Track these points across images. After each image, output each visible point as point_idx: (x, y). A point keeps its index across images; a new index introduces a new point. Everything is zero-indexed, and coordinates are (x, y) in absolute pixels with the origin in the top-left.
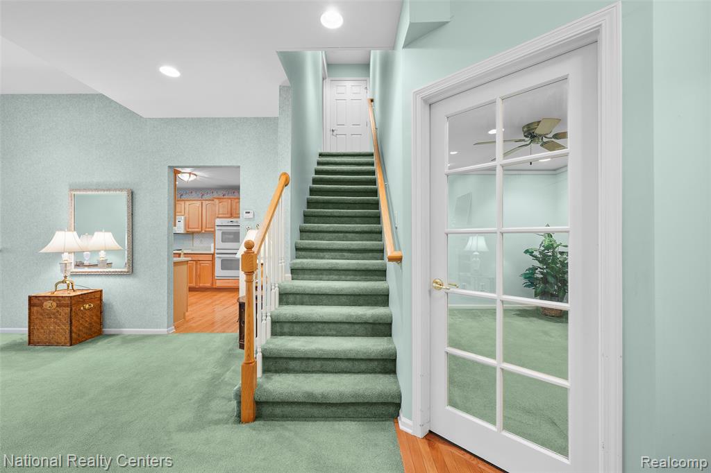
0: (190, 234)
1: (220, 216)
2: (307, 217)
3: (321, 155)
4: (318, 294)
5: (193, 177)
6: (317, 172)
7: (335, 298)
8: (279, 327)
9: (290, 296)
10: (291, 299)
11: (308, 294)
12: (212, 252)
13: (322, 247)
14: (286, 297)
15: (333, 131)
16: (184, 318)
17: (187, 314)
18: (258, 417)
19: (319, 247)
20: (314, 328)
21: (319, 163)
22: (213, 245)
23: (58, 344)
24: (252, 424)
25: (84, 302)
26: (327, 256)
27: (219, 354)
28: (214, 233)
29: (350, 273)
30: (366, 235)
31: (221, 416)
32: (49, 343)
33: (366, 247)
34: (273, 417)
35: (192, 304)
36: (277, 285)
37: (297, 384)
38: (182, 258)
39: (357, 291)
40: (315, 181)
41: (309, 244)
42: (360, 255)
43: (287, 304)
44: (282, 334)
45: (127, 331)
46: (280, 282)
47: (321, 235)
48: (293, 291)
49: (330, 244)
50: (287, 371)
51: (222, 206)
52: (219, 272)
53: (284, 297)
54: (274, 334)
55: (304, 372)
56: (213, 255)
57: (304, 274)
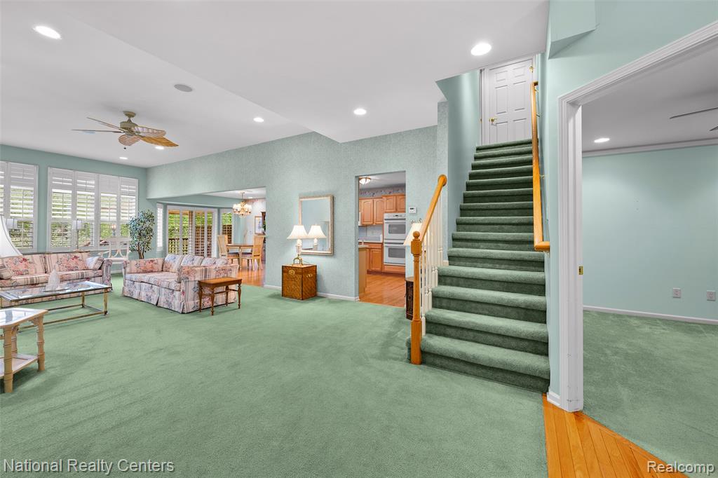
0: (364, 227)
1: (387, 211)
2: (463, 211)
3: (478, 149)
4: (472, 279)
5: (368, 181)
6: (474, 167)
7: (488, 283)
8: (438, 301)
9: (448, 278)
10: (449, 280)
11: (463, 278)
12: (381, 241)
13: (477, 238)
14: (443, 278)
15: (492, 120)
16: (364, 291)
17: (366, 289)
18: (422, 362)
19: (473, 237)
20: (468, 306)
21: (476, 158)
22: (381, 236)
23: (296, 298)
24: (419, 366)
25: (308, 273)
26: (482, 246)
27: (392, 320)
28: (383, 224)
29: (505, 262)
30: (524, 227)
31: (397, 356)
32: (292, 297)
33: (523, 238)
34: (434, 365)
35: (369, 283)
36: (436, 268)
37: (452, 345)
38: (363, 246)
39: (510, 279)
40: (472, 176)
41: (465, 235)
42: (516, 246)
43: (445, 284)
44: (441, 307)
45: (331, 296)
46: (439, 266)
47: (476, 227)
48: (450, 274)
49: (484, 236)
50: (445, 335)
51: (389, 202)
52: (387, 259)
53: (442, 279)
54: (434, 306)
55: (459, 338)
56: (382, 244)
57: (460, 261)
